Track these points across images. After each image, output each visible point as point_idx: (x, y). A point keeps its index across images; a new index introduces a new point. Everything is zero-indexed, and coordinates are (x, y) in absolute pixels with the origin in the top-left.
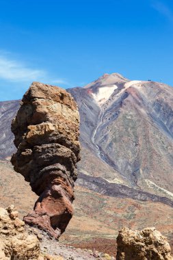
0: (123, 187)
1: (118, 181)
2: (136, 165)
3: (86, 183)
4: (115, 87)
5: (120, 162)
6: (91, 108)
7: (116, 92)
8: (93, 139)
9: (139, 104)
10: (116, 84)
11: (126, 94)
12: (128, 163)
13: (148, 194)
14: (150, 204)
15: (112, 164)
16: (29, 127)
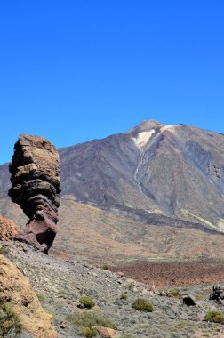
0: (162, 216)
1: (157, 211)
2: (173, 197)
3: (130, 215)
4: (153, 131)
5: (159, 196)
6: (132, 150)
7: (153, 135)
8: (135, 177)
9: (173, 145)
10: (153, 128)
11: (162, 137)
12: (166, 196)
13: (184, 222)
14: (185, 230)
15: (152, 197)
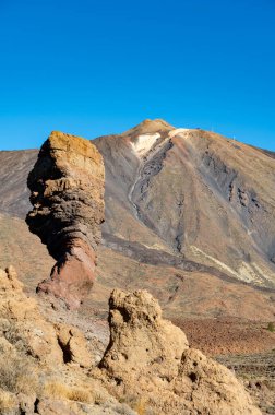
0: (165, 254)
1: (159, 246)
2: (180, 228)
3: (121, 248)
4: (158, 136)
5: (161, 225)
6: (128, 160)
7: (162, 139)
8: (130, 197)
9: (186, 156)
10: (159, 131)
11: (171, 144)
12: (170, 226)
13: (193, 264)
14: (195, 275)
15: (152, 227)
16: (47, 182)
